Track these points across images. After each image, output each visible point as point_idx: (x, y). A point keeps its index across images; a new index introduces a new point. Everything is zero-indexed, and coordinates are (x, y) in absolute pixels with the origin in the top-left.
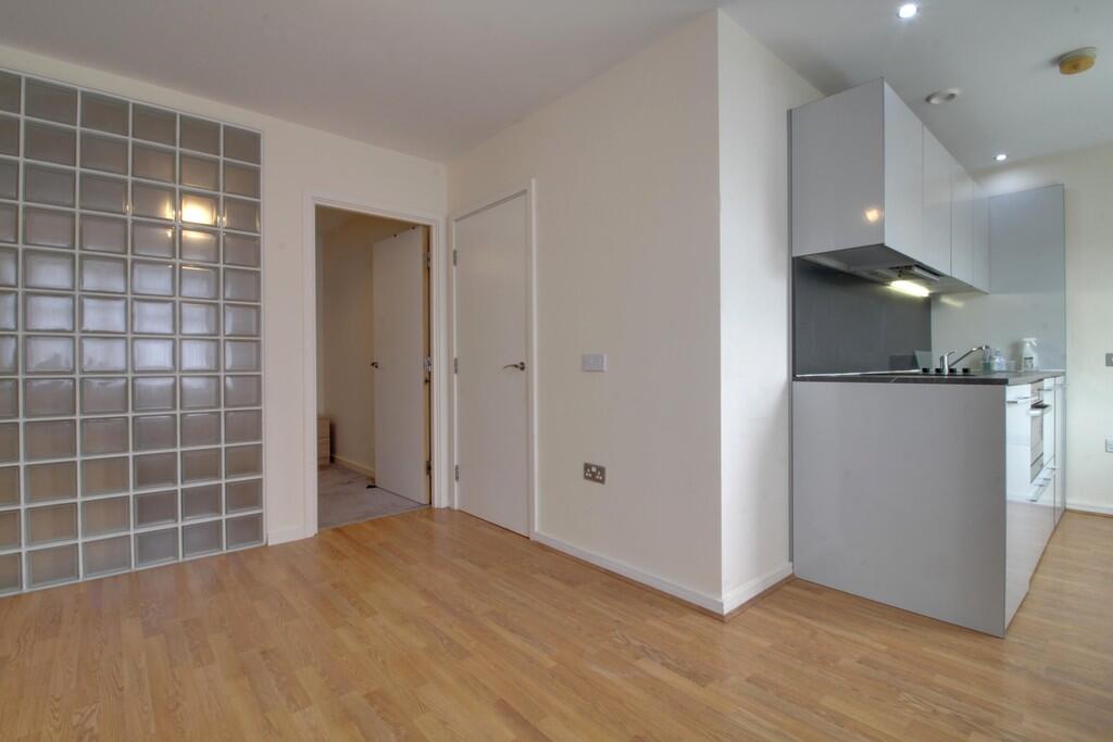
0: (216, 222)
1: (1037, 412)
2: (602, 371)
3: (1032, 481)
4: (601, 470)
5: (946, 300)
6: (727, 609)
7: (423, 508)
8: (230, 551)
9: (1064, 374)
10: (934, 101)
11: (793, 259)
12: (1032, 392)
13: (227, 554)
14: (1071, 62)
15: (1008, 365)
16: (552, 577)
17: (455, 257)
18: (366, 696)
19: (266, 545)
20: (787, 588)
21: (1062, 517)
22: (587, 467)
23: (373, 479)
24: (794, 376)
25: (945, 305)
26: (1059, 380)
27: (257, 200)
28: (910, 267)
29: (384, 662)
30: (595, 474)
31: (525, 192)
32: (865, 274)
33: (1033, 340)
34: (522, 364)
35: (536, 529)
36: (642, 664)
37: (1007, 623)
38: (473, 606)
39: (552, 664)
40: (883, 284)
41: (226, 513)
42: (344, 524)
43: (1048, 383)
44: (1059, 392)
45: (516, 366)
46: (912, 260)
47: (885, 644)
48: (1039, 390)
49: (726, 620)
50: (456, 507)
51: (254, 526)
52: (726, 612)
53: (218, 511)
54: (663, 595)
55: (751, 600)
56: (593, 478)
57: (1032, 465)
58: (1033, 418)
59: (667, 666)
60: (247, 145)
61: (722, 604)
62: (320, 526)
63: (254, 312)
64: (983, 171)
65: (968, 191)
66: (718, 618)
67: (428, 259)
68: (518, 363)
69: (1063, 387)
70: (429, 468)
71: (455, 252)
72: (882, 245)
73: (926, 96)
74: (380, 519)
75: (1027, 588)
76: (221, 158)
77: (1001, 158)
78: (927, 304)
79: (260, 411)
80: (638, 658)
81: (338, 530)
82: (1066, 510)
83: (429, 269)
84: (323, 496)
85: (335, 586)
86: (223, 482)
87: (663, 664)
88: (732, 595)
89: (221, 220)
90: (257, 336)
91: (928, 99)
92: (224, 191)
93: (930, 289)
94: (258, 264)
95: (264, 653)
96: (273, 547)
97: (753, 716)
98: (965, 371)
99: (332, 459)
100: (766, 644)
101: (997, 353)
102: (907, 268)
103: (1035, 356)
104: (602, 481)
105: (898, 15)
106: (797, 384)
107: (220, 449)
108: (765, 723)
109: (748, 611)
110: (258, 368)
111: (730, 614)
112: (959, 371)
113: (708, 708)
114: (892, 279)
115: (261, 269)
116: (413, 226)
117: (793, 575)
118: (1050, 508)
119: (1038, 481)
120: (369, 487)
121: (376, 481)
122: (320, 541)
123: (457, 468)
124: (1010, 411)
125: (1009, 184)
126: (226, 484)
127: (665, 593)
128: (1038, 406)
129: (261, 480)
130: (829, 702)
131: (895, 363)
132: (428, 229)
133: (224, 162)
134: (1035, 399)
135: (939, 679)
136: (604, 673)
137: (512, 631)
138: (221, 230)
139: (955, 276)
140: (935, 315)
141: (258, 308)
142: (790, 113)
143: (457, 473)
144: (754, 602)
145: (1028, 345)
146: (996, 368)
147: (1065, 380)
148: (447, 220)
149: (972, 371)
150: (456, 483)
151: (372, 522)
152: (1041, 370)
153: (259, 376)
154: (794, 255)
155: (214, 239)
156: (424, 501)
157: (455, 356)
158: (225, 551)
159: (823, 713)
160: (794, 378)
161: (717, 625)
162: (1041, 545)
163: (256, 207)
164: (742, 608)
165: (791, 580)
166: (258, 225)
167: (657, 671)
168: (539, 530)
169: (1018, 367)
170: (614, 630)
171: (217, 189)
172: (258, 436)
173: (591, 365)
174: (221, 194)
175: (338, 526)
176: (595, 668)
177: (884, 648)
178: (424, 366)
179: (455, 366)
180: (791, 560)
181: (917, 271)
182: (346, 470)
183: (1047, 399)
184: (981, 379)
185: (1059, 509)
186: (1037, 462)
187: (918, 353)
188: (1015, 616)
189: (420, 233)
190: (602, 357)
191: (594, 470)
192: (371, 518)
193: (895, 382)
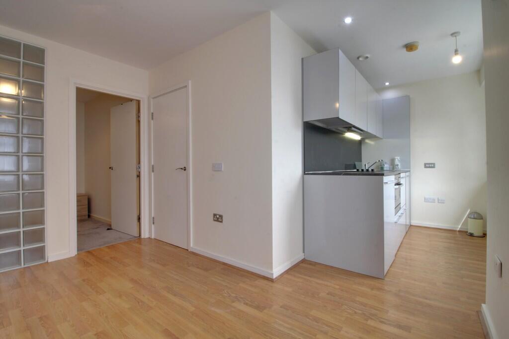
0: (18, 93)
1: (397, 187)
2: (221, 171)
3: (395, 215)
4: (221, 216)
5: (367, 141)
6: (275, 276)
7: (136, 238)
8: (26, 266)
9: (409, 171)
10: (360, 59)
11: (304, 122)
12: (395, 179)
13: (24, 268)
14: (410, 47)
15: (390, 168)
16: (198, 268)
17: (152, 116)
18: (95, 335)
19: (47, 262)
20: (301, 265)
21: (409, 228)
22: (215, 215)
23: (110, 225)
24: (304, 173)
25: (367, 143)
26: (407, 174)
27: (42, 83)
28: (351, 127)
29: (107, 317)
30: (218, 218)
31: (186, 86)
32: (334, 130)
33: (399, 158)
34: (185, 167)
35: (192, 245)
36: (236, 304)
37: (385, 274)
38: (156, 285)
39: (193, 309)
40: (343, 134)
41: (24, 246)
42: (91, 249)
43: (402, 175)
44: (407, 179)
45: (182, 169)
46: (351, 124)
47: (338, 285)
48: (399, 178)
49: (275, 280)
50: (153, 237)
51: (40, 253)
52: (274, 277)
53: (18, 245)
54: (248, 272)
55: (285, 271)
56: (217, 220)
57: (395, 208)
58: (396, 189)
59: (246, 304)
60: (37, 54)
61: (272, 274)
62: (78, 250)
63: (40, 141)
64: (380, 89)
65: (374, 97)
66: (270, 280)
67: (138, 117)
68: (183, 167)
69: (409, 176)
70: (139, 219)
71: (153, 114)
72: (338, 118)
73: (357, 57)
74: (112, 245)
75: (394, 258)
76: (22, 60)
77: (387, 84)
78: (360, 143)
79: (43, 192)
80: (233, 302)
81: (89, 252)
82: (411, 225)
83: (139, 121)
84: (80, 235)
85: (84, 280)
86: (21, 230)
87: (244, 304)
88: (277, 270)
89: (21, 92)
90: (42, 153)
91: (358, 58)
92: (23, 77)
93: (361, 136)
94: (43, 116)
95: (41, 318)
96: (51, 262)
97: (281, 322)
98: (372, 170)
99: (89, 216)
100: (290, 290)
101: (386, 163)
102: (350, 128)
103: (399, 164)
104: (221, 222)
105: (344, 22)
106: (305, 176)
107: (19, 213)
108: (287, 326)
109: (285, 276)
110: (42, 170)
111: (276, 278)
112: (370, 170)
113: (263, 321)
114: (345, 132)
115: (44, 119)
116: (131, 100)
117: (304, 259)
118: (404, 225)
119: (399, 214)
120: (108, 229)
121: (112, 226)
122: (78, 257)
123: (153, 218)
124: (385, 187)
125: (390, 95)
126: (23, 231)
127: (249, 271)
128: (398, 184)
129: (44, 228)
130: (314, 313)
131: (347, 167)
132: (138, 102)
133: (23, 63)
134: (396, 181)
135: (358, 299)
136: (218, 311)
137: (175, 295)
138: (21, 98)
139: (369, 131)
140: (363, 147)
141: (42, 139)
142: (302, 59)
143: (153, 221)
144: (287, 272)
145: (397, 160)
146: (385, 169)
147: (410, 174)
148: (149, 98)
149: (375, 170)
150: (153, 226)
151: (109, 247)
152: (402, 170)
153: (43, 174)
154: (305, 121)
155: (17, 102)
156: (137, 235)
157: (152, 164)
158: (23, 266)
159: (311, 318)
160: (304, 174)
161: (270, 283)
162: (400, 240)
163: (42, 86)
164: (282, 275)
165: (303, 261)
166: (42, 95)
167: (242, 307)
168: (193, 246)
169: (393, 168)
170: (224, 290)
171: (19, 76)
172: (42, 205)
173: (216, 168)
174: (21, 79)
175: (89, 250)
176: (213, 309)
177: (338, 287)
178: (137, 168)
179: (153, 169)
180: (304, 252)
181: (353, 129)
182: (97, 222)
183: (402, 181)
184: (378, 173)
185: (408, 225)
186: (398, 207)
187: (356, 163)
188: (389, 270)
189: (134, 104)
190: (221, 164)
191: (218, 216)
192: (107, 245)
193: (343, 175)
